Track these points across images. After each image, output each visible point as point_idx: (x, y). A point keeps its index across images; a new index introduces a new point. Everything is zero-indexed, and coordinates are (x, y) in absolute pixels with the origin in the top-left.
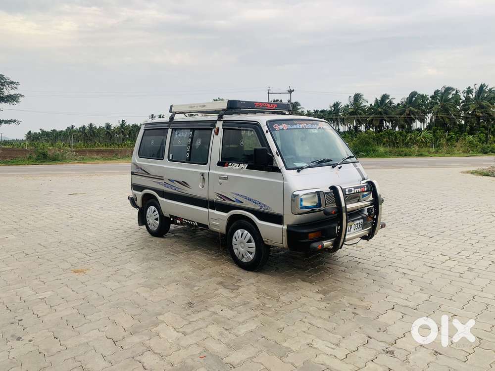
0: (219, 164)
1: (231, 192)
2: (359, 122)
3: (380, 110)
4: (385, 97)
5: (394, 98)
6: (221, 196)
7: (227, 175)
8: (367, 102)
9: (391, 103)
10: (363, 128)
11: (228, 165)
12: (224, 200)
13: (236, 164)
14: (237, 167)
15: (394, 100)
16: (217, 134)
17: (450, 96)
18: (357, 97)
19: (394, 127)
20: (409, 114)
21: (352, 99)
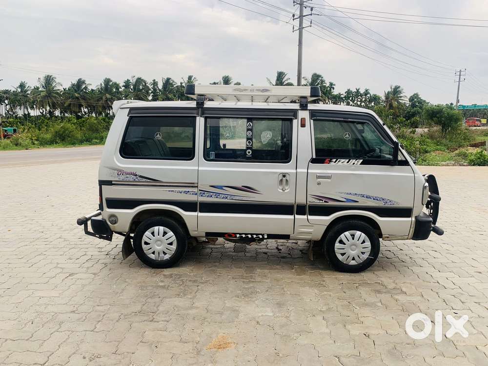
0: (313, 161)
1: (336, 192)
2: (54, 106)
3: (77, 95)
4: (80, 82)
5: (91, 84)
6: (320, 198)
7: (330, 173)
8: (61, 85)
9: (86, 88)
10: (57, 113)
11: (330, 161)
12: (325, 202)
13: (343, 160)
14: (345, 163)
15: (90, 86)
16: (303, 125)
17: (141, 87)
18: (49, 80)
19: (90, 112)
20: (106, 101)
21: (43, 81)
